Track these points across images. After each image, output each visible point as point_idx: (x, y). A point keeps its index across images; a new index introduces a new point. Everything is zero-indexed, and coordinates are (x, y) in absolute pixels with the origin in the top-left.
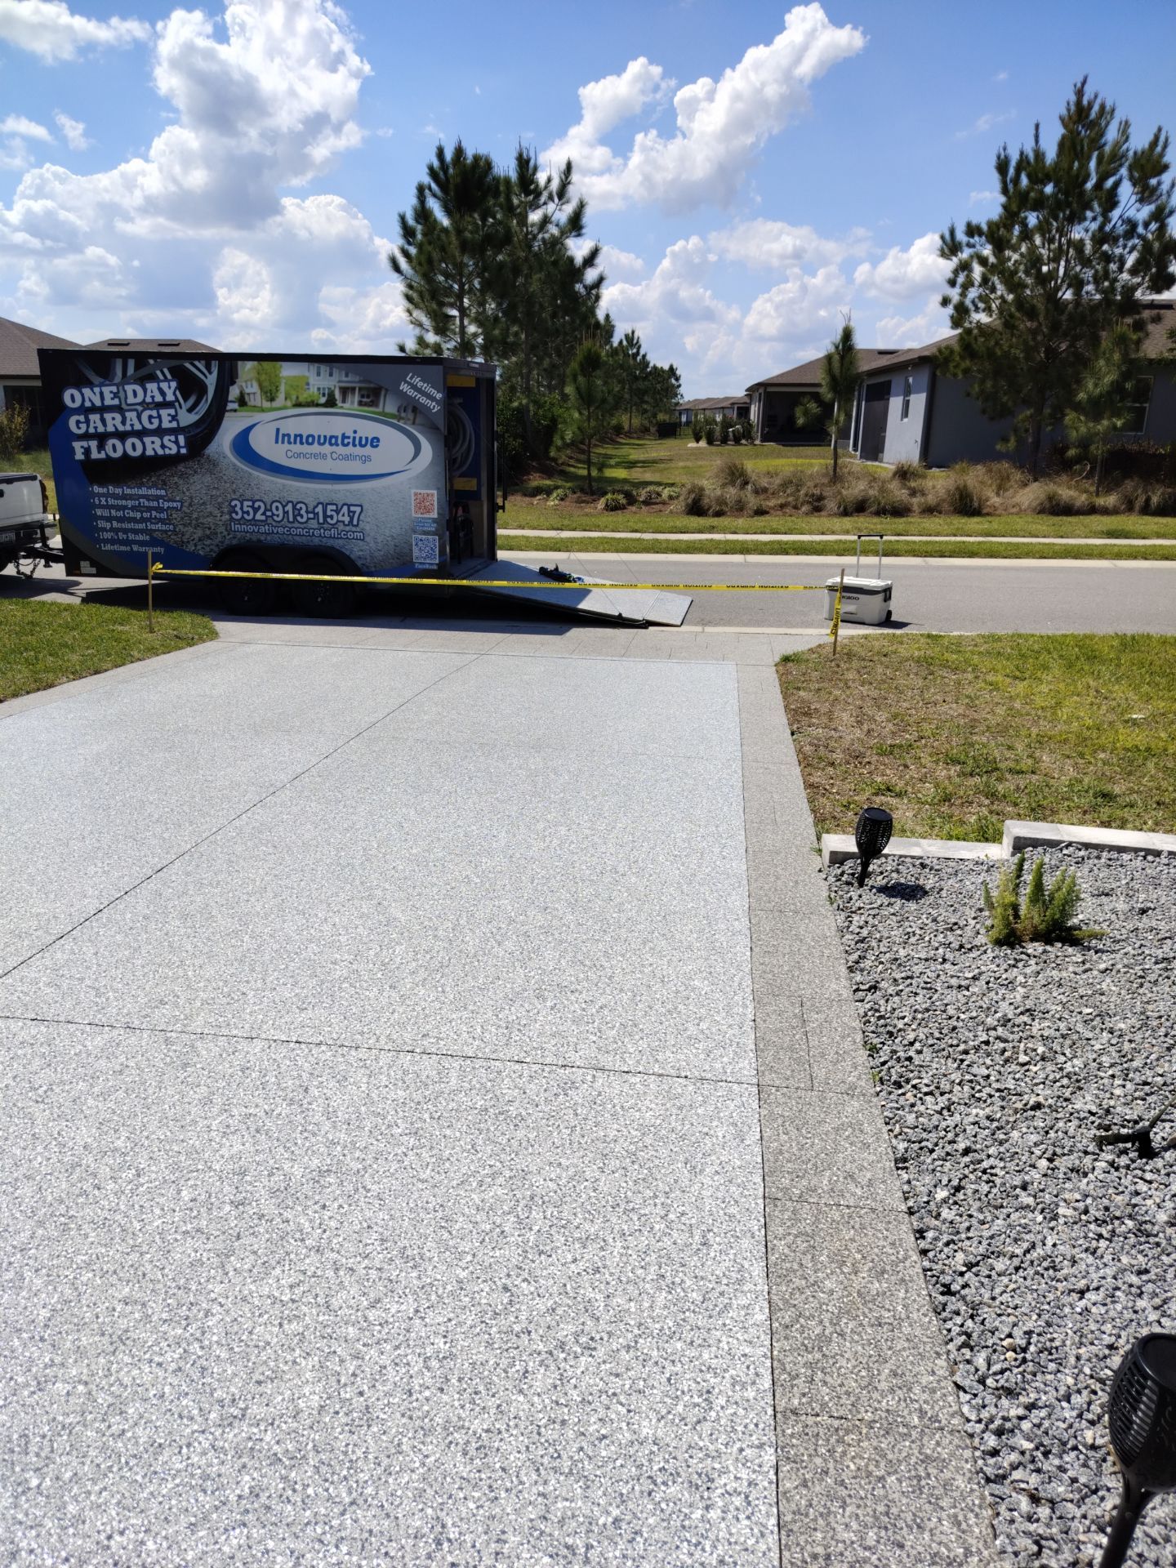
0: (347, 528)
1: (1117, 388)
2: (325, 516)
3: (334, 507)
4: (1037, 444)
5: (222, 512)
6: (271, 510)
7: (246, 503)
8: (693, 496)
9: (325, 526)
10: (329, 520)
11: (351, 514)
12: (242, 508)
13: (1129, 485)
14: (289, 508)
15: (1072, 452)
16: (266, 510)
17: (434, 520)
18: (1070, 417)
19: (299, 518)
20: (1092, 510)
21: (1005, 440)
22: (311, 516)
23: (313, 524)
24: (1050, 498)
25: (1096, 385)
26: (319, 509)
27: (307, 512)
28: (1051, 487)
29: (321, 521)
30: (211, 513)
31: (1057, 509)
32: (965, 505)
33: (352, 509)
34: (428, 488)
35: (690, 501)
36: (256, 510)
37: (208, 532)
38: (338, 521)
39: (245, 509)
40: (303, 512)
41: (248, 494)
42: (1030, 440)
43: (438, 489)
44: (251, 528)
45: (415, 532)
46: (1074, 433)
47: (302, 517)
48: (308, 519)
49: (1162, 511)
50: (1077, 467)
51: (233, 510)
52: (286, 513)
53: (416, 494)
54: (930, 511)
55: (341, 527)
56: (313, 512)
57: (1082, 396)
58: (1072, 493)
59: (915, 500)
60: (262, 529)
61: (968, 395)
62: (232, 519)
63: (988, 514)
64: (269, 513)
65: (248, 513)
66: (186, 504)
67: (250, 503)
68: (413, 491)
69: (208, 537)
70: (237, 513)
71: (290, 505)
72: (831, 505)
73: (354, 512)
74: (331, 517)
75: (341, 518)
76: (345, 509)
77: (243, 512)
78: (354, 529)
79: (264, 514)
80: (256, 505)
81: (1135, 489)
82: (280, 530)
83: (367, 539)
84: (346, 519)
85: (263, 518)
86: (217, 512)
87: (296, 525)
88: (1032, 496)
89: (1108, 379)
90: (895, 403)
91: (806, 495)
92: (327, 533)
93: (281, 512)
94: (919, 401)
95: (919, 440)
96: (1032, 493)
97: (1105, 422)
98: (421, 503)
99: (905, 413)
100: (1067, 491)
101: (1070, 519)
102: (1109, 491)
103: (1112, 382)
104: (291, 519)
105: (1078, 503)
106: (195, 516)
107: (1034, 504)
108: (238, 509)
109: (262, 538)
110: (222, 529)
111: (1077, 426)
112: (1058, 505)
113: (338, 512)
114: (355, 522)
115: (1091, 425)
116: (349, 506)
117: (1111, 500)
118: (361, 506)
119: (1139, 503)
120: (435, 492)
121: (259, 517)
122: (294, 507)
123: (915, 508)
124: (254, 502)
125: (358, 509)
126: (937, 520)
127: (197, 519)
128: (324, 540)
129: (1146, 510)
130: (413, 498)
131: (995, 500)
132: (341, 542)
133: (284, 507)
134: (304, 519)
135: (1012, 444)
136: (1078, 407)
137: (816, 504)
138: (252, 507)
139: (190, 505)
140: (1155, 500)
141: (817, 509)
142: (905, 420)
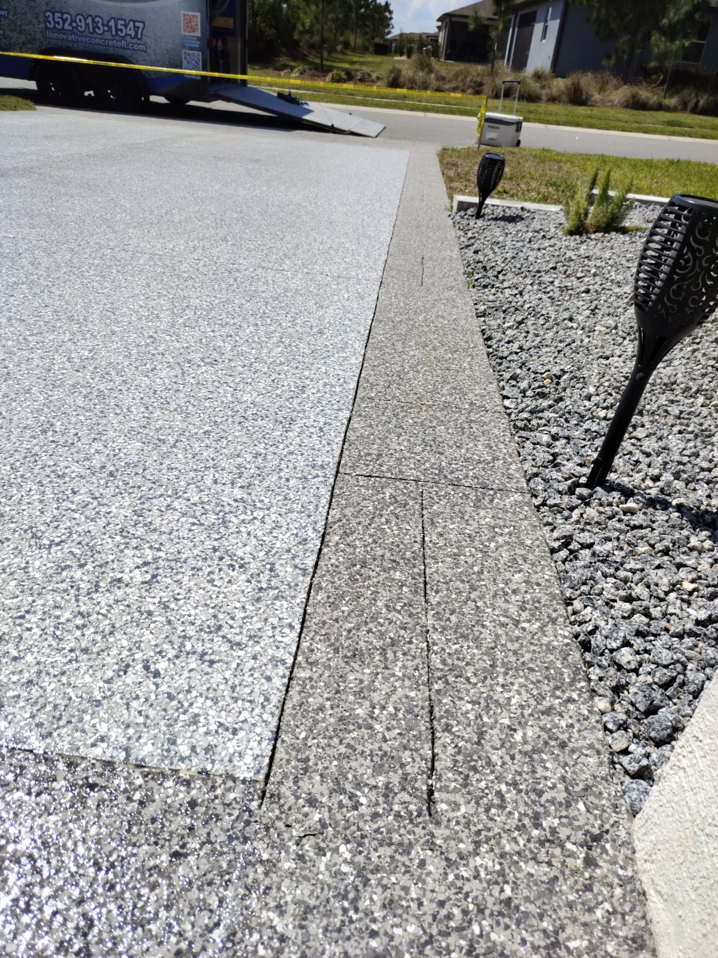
0: (134, 41)
1: (689, 16)
2: (117, 30)
3: (123, 22)
4: (630, 60)
5: (39, 21)
6: (75, 22)
7: (57, 15)
8: (393, 75)
9: (117, 38)
10: (119, 33)
11: (136, 29)
12: (54, 19)
13: (686, 92)
14: (89, 20)
15: (653, 64)
16: (72, 21)
17: (198, 39)
18: (655, 37)
19: (97, 30)
20: (660, 108)
21: (609, 57)
22: (106, 28)
23: (108, 35)
24: (634, 96)
25: (675, 14)
26: (112, 23)
27: (103, 25)
28: (635, 89)
29: (114, 33)
30: (30, 22)
31: (637, 105)
32: (577, 98)
33: (137, 24)
34: (193, 10)
35: (391, 79)
36: (64, 21)
37: (29, 38)
38: (127, 34)
39: (57, 20)
40: (100, 25)
41: (58, 7)
42: (625, 58)
43: (201, 12)
44: (61, 36)
45: (184, 47)
46: (656, 50)
47: (99, 28)
48: (104, 31)
49: (705, 112)
50: (654, 77)
51: (47, 20)
52: (87, 25)
53: (184, 15)
54: (553, 99)
55: (129, 39)
56: (107, 25)
57: (665, 21)
58: (649, 94)
59: (544, 92)
60: (70, 38)
61: (588, 20)
62: (47, 27)
63: (591, 106)
64: (74, 24)
65: (58, 23)
66: (11, 13)
67: (59, 15)
68: (182, 12)
69: (30, 42)
70: (50, 23)
71: (90, 18)
72: (487, 89)
73: (138, 28)
74: (121, 30)
75: (128, 32)
76: (131, 24)
77: (55, 22)
78: (139, 42)
79: (70, 24)
80: (65, 16)
81: (690, 95)
82: (83, 39)
83: (149, 51)
84: (133, 33)
85: (70, 28)
86: (34, 21)
87: (95, 35)
88: (622, 95)
89: (684, 9)
90: (538, 28)
91: (471, 81)
92: (119, 44)
93: (83, 24)
94: (554, 26)
95: (551, 55)
96: (622, 93)
97: (678, 42)
98: (189, 26)
99: (544, 36)
100: (645, 94)
101: (644, 112)
102: (671, 96)
103: (687, 12)
104: (91, 30)
105: (651, 102)
106: (19, 23)
107: (623, 100)
108: (51, 19)
109: (70, 45)
110: (39, 36)
111: (659, 43)
112: (638, 102)
113: (126, 26)
114: (139, 36)
115: (668, 44)
116: (134, 22)
117: (673, 101)
118: (143, 22)
119: (691, 105)
120: (199, 14)
121: (67, 27)
122: (93, 20)
123: (544, 97)
124: (63, 14)
125: (141, 25)
126: (557, 106)
127: (20, 26)
128: (117, 50)
129: (695, 111)
130: (182, 19)
131: (597, 97)
132: (129, 52)
133: (85, 19)
134: (101, 31)
135: (612, 61)
136: (662, 30)
137: (477, 89)
138: (61, 18)
139: (15, 14)
140: (702, 102)
141: (477, 92)
142: (544, 41)
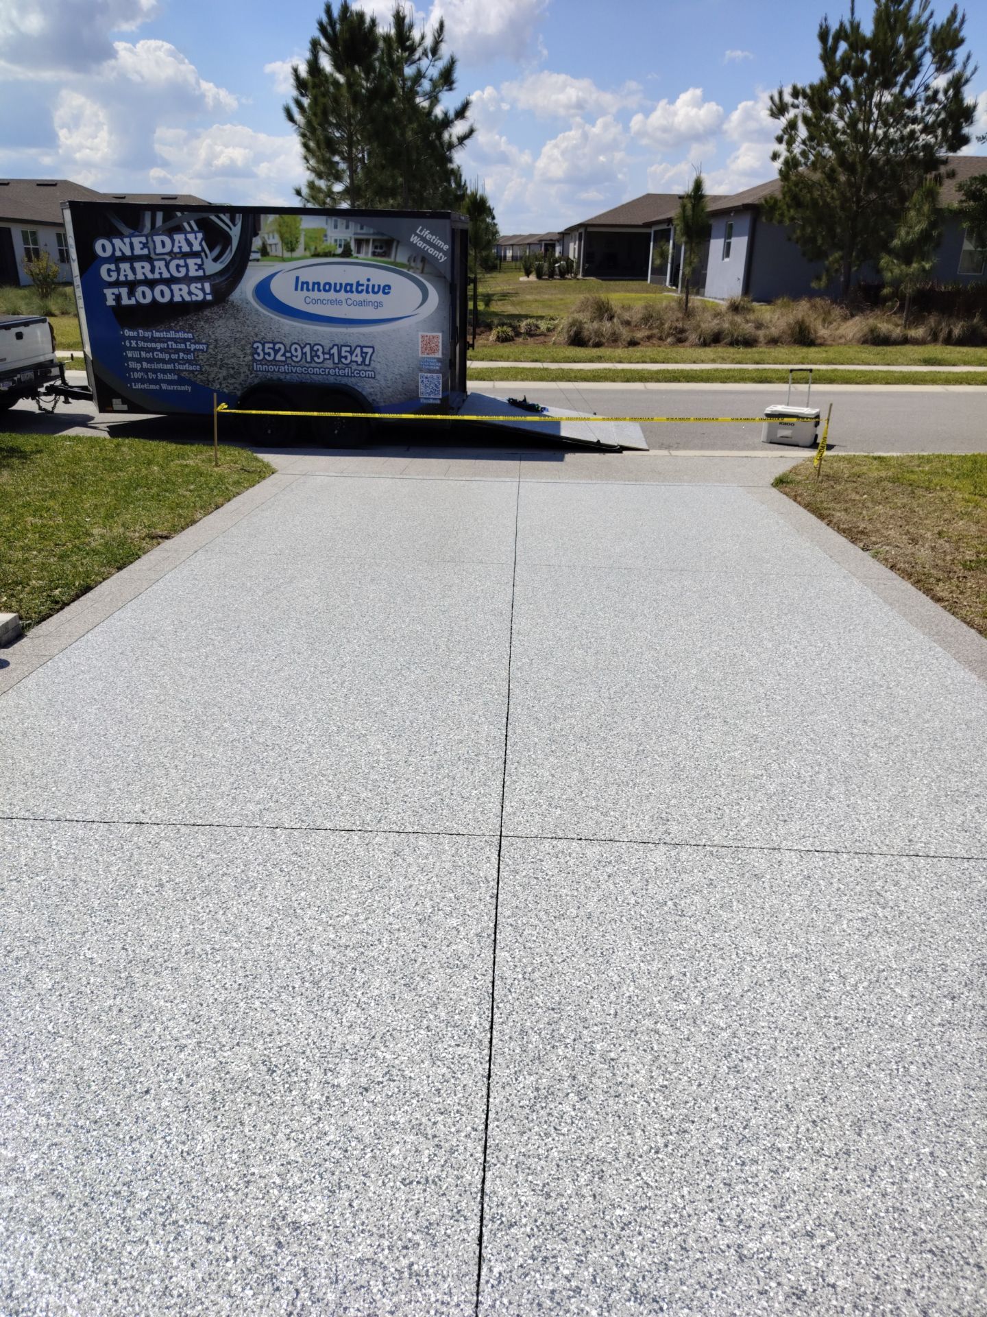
0: (360, 368)
1: (926, 235)
2: (340, 357)
3: (348, 349)
5: (245, 354)
6: (290, 352)
7: (267, 345)
8: (574, 329)
9: (340, 366)
10: (343, 360)
11: (364, 355)
12: (263, 350)
13: (935, 321)
14: (307, 349)
15: (886, 291)
16: (286, 351)
17: (439, 360)
18: (885, 260)
19: (316, 359)
20: (907, 341)
21: (818, 278)
22: (327, 356)
23: (329, 364)
24: (872, 331)
25: (908, 233)
26: (335, 351)
27: (324, 353)
28: (871, 321)
29: (336, 361)
30: (235, 355)
31: (878, 340)
32: (803, 337)
33: (365, 350)
34: (435, 331)
35: (572, 333)
36: (276, 352)
37: (232, 372)
38: (351, 361)
39: (267, 351)
40: (320, 353)
41: (269, 337)
43: (443, 332)
44: (272, 368)
45: (421, 370)
46: (889, 275)
47: (319, 357)
48: (325, 359)
49: (961, 342)
50: (890, 304)
51: (255, 351)
52: (304, 354)
53: (423, 337)
54: (774, 341)
55: (354, 366)
56: (329, 353)
57: (896, 242)
58: (890, 327)
59: (761, 333)
60: (282, 369)
62: (254, 360)
63: (821, 345)
64: (288, 355)
65: (269, 354)
66: (212, 346)
67: (271, 345)
68: (420, 333)
69: (232, 376)
70: (259, 355)
71: (308, 347)
72: (693, 337)
73: (367, 353)
74: (346, 358)
75: (354, 358)
76: (358, 350)
77: (265, 354)
78: (366, 368)
79: (284, 355)
80: (277, 347)
81: (939, 323)
82: (299, 369)
83: (377, 377)
84: (359, 359)
85: (283, 359)
86: (240, 354)
87: (313, 365)
88: (855, 329)
89: (918, 228)
90: (717, 243)
91: (670, 329)
92: (341, 372)
93: (299, 353)
94: (740, 243)
95: (741, 277)
96: (854, 327)
97: (915, 265)
98: (427, 345)
99: (726, 254)
100: (887, 326)
101: (889, 348)
102: (916, 324)
103: (922, 230)
104: (309, 360)
105: (894, 336)
106: (220, 357)
108: (259, 350)
109: (282, 377)
110: (245, 369)
111: (891, 267)
113: (351, 353)
114: (367, 362)
115: (904, 267)
116: (362, 347)
117: (920, 332)
118: (373, 347)
119: (942, 336)
120: (440, 335)
121: (279, 357)
122: (312, 349)
123: (762, 339)
124: (274, 344)
125: (370, 351)
126: (783, 350)
127: (222, 360)
128: (339, 378)
129: (951, 342)
130: (420, 340)
131: (823, 332)
132: (353, 380)
133: (302, 348)
134: (320, 360)
135: (823, 284)
136: (893, 253)
137: (679, 336)
138: (273, 349)
139: (216, 347)
140: (956, 332)
141: (680, 341)
142: (727, 259)
